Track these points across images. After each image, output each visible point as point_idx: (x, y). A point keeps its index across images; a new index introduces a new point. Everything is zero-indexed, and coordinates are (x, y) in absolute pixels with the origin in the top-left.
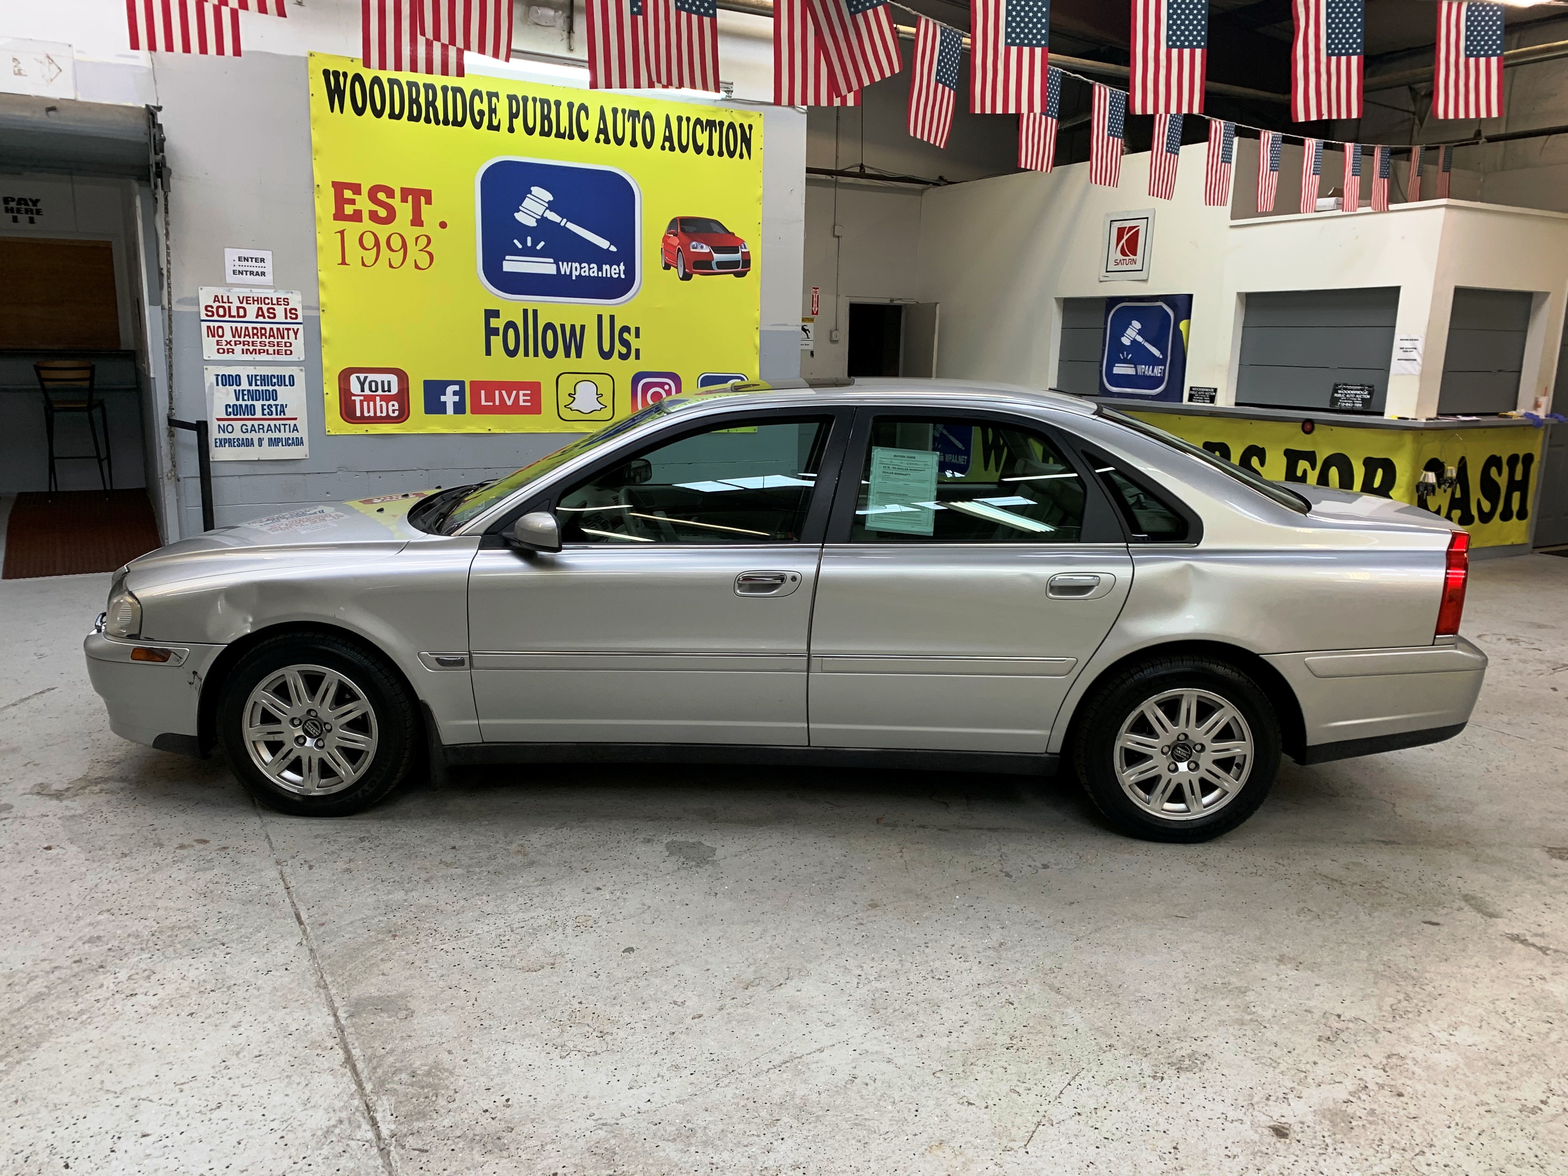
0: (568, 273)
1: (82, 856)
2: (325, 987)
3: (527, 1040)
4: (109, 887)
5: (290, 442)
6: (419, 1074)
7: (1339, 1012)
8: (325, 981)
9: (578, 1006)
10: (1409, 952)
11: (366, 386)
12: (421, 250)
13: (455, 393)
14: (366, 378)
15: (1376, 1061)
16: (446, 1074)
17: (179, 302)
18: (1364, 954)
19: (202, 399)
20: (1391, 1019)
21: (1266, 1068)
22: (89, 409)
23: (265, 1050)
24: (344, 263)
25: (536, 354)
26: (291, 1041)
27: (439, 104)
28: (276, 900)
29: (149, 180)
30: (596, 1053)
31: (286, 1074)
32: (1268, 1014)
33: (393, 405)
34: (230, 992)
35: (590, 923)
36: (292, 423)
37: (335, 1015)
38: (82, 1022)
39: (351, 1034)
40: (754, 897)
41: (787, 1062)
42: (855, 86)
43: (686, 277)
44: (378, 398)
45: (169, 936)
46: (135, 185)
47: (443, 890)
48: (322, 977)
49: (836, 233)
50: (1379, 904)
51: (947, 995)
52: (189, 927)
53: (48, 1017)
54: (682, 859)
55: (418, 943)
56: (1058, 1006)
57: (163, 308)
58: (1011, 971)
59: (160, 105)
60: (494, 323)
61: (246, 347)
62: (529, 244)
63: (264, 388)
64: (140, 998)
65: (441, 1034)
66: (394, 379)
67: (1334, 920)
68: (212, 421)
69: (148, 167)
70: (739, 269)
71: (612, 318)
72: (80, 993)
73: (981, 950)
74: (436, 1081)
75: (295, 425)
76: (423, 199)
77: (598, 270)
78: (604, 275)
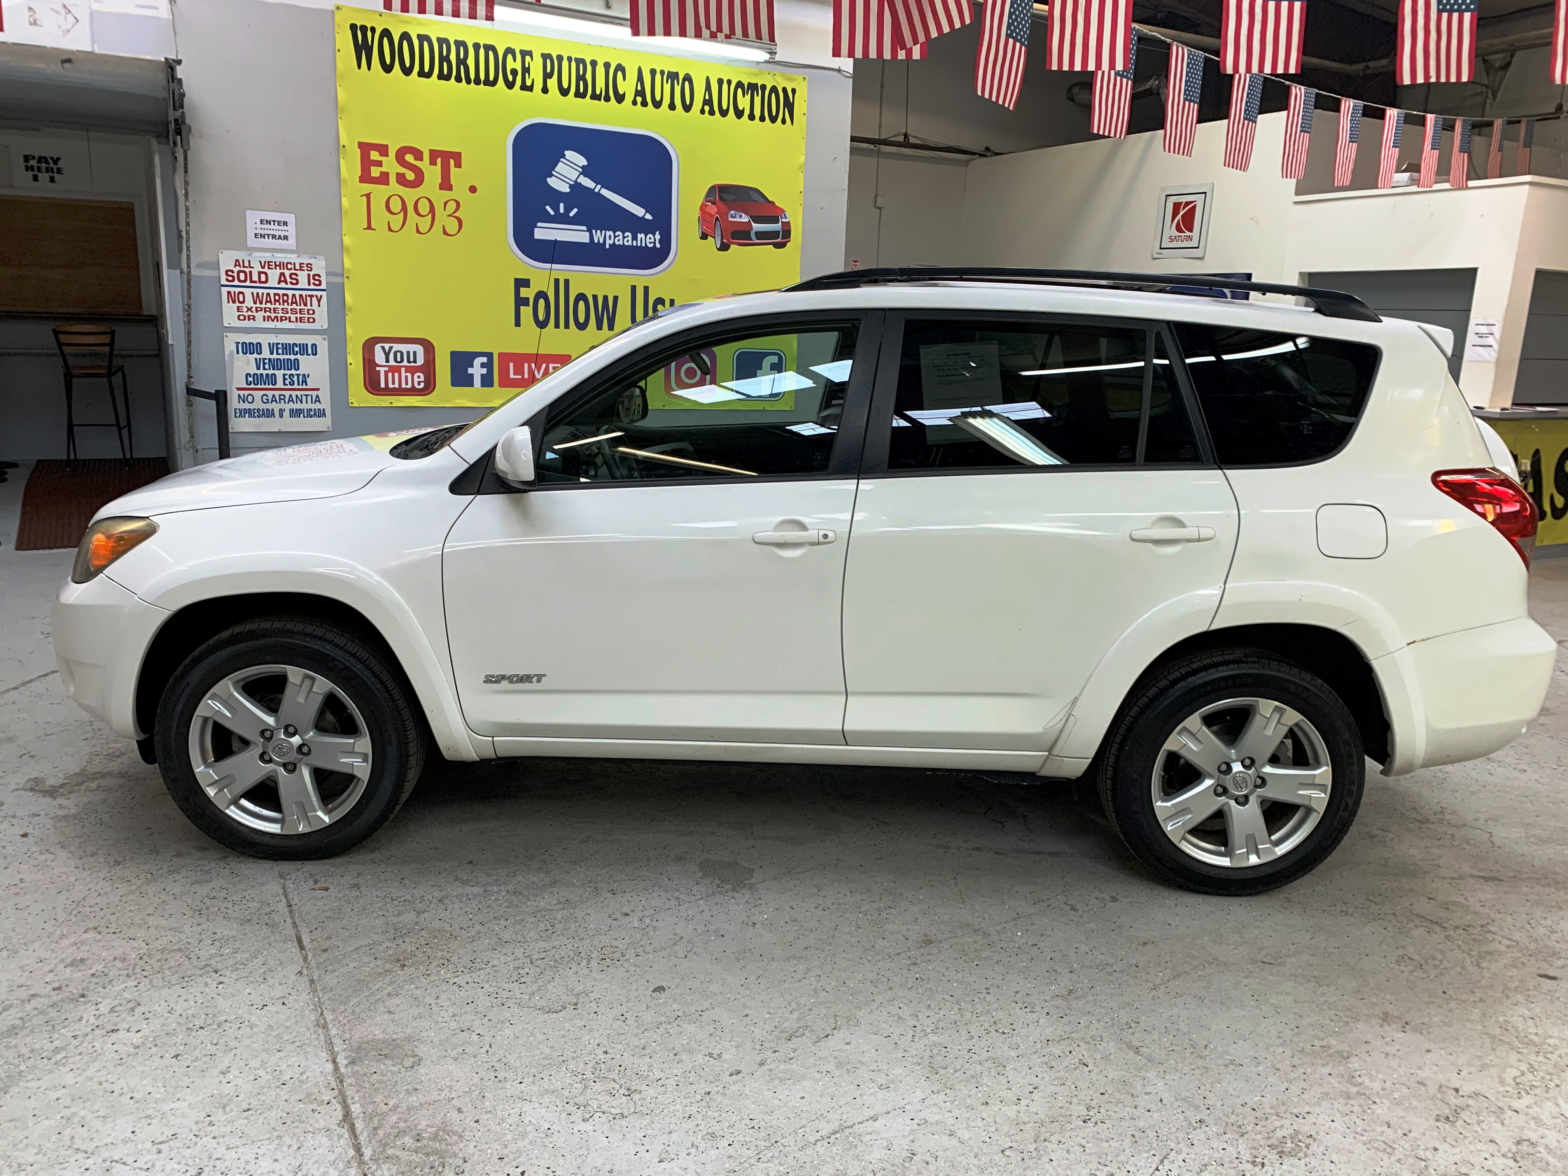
0: (601, 241)
1: (72, 863)
2: (325, 1027)
3: (545, 1097)
4: (99, 900)
5: (312, 413)
6: (424, 1138)
7: (1457, 1086)
8: (324, 1019)
9: (602, 1057)
10: (1527, 1012)
11: (391, 356)
12: (450, 216)
13: (483, 365)
14: (391, 348)
15: (1504, 1149)
16: (455, 1138)
17: (199, 266)
18: (1476, 1013)
19: (222, 367)
20: (1516, 1096)
21: (1381, 1154)
22: (110, 375)
23: (255, 1103)
24: (369, 227)
25: (567, 326)
26: (283, 1093)
27: (471, 62)
28: (277, 919)
29: (167, 137)
30: (623, 1116)
31: (276, 1134)
32: (1377, 1086)
33: (419, 377)
34: (221, 1030)
35: (617, 955)
36: (314, 393)
37: (334, 1061)
38: (56, 1063)
39: (351, 1085)
40: (795, 928)
41: (836, 1132)
42: (922, 38)
43: (724, 247)
44: (403, 370)
45: (158, 961)
46: (154, 143)
47: (458, 911)
48: (322, 1014)
49: (878, 205)
50: (1487, 953)
51: (1013, 1054)
52: (180, 950)
53: (20, 1056)
54: (717, 882)
55: (428, 975)
56: (1139, 1069)
57: (182, 272)
58: (1083, 1024)
59: (180, 58)
60: (524, 292)
61: (268, 314)
62: (562, 211)
63: (286, 357)
64: (122, 1034)
65: (451, 1087)
66: (419, 349)
67: (1439, 970)
68: (231, 390)
69: (167, 124)
70: (779, 240)
71: (646, 289)
72: (57, 1028)
73: (1048, 998)
74: (444, 1147)
75: (317, 396)
76: (452, 162)
77: (633, 239)
78: (639, 244)
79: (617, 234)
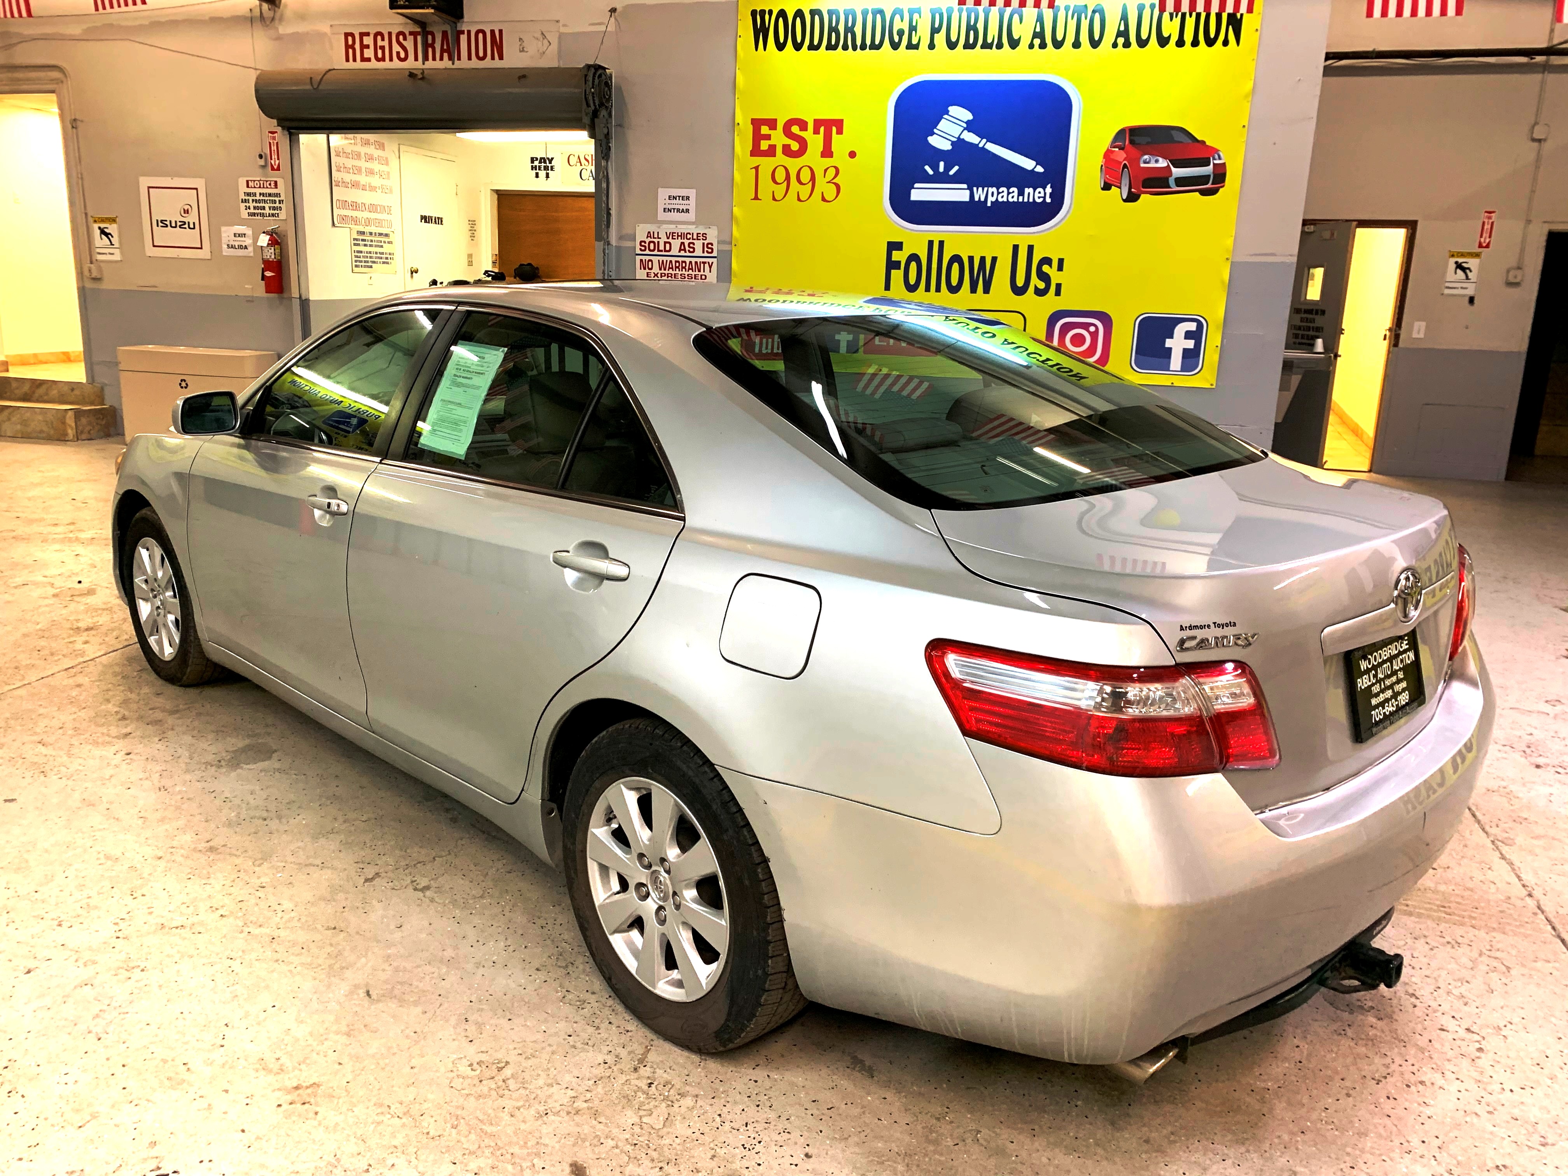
0: (983, 199)
12: (829, 182)
25: (938, 289)
27: (858, 30)
43: (1132, 198)
49: (1537, 136)
59: (598, 62)
60: (896, 256)
62: (941, 169)
70: (1209, 186)
71: (1031, 248)
76: (834, 129)
77: (1018, 196)
78: (1026, 200)
79: (1000, 190)
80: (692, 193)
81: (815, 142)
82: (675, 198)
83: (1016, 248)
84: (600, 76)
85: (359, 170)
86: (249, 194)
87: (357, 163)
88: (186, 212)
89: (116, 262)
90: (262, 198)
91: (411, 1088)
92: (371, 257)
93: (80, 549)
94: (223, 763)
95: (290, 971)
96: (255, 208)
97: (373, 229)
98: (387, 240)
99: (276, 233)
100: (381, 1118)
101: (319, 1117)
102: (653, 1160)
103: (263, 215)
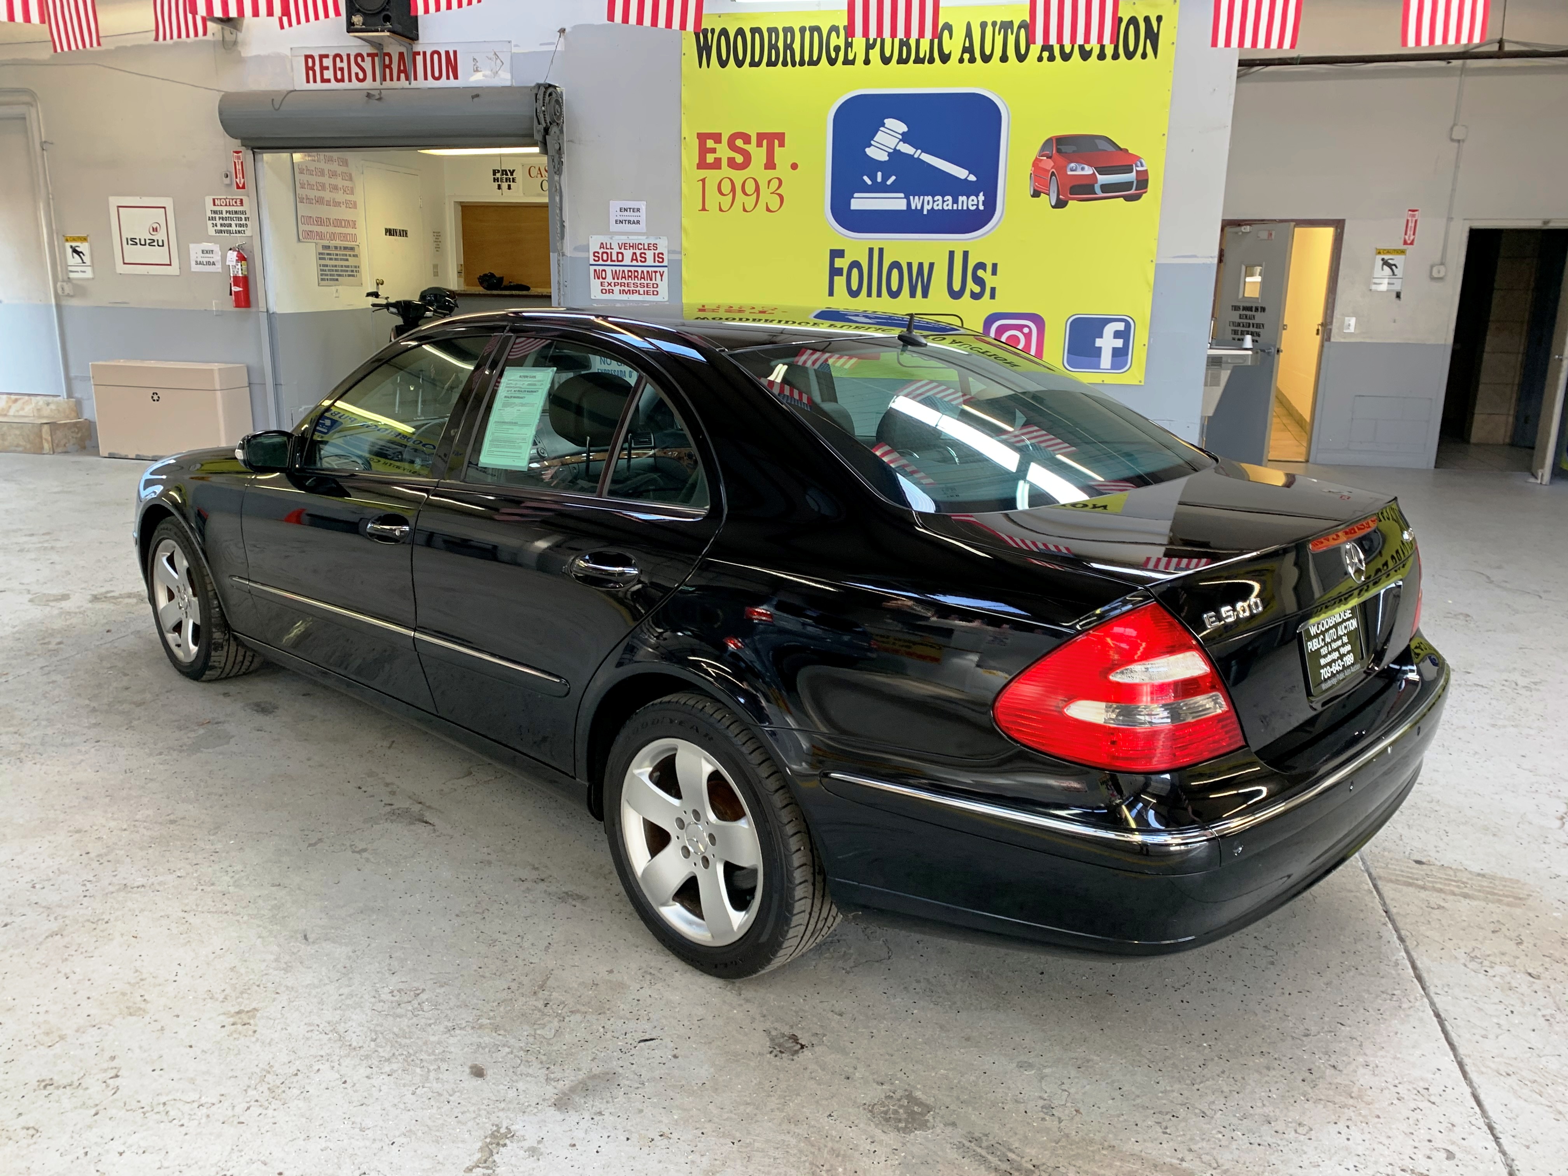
0: (919, 207)
12: (773, 193)
24: (704, 209)
25: (879, 295)
27: (797, 46)
43: (1060, 204)
49: (1456, 137)
60: (839, 263)
61: (623, 288)
62: (879, 179)
70: (1132, 192)
71: (966, 254)
76: (776, 142)
77: (953, 203)
78: (960, 208)
79: (936, 198)
80: (642, 205)
81: (759, 155)
82: (626, 210)
83: (952, 254)
84: (550, 95)
85: (323, 187)
86: (215, 212)
87: (321, 179)
88: (155, 230)
89: (88, 279)
90: (228, 215)
91: (338, 1012)
92: (336, 271)
93: (55, 557)
94: (185, 748)
95: (238, 921)
96: (221, 225)
97: (337, 243)
98: (352, 253)
99: (243, 250)
100: (309, 1034)
101: (257, 1035)
102: (541, 1063)
103: (229, 232)
